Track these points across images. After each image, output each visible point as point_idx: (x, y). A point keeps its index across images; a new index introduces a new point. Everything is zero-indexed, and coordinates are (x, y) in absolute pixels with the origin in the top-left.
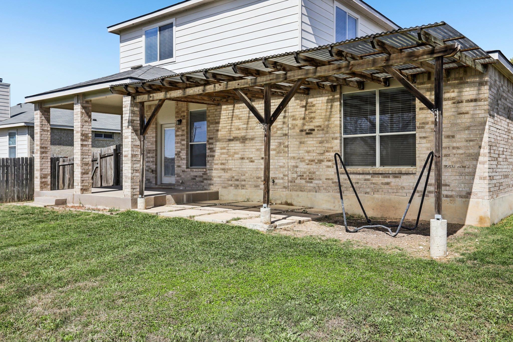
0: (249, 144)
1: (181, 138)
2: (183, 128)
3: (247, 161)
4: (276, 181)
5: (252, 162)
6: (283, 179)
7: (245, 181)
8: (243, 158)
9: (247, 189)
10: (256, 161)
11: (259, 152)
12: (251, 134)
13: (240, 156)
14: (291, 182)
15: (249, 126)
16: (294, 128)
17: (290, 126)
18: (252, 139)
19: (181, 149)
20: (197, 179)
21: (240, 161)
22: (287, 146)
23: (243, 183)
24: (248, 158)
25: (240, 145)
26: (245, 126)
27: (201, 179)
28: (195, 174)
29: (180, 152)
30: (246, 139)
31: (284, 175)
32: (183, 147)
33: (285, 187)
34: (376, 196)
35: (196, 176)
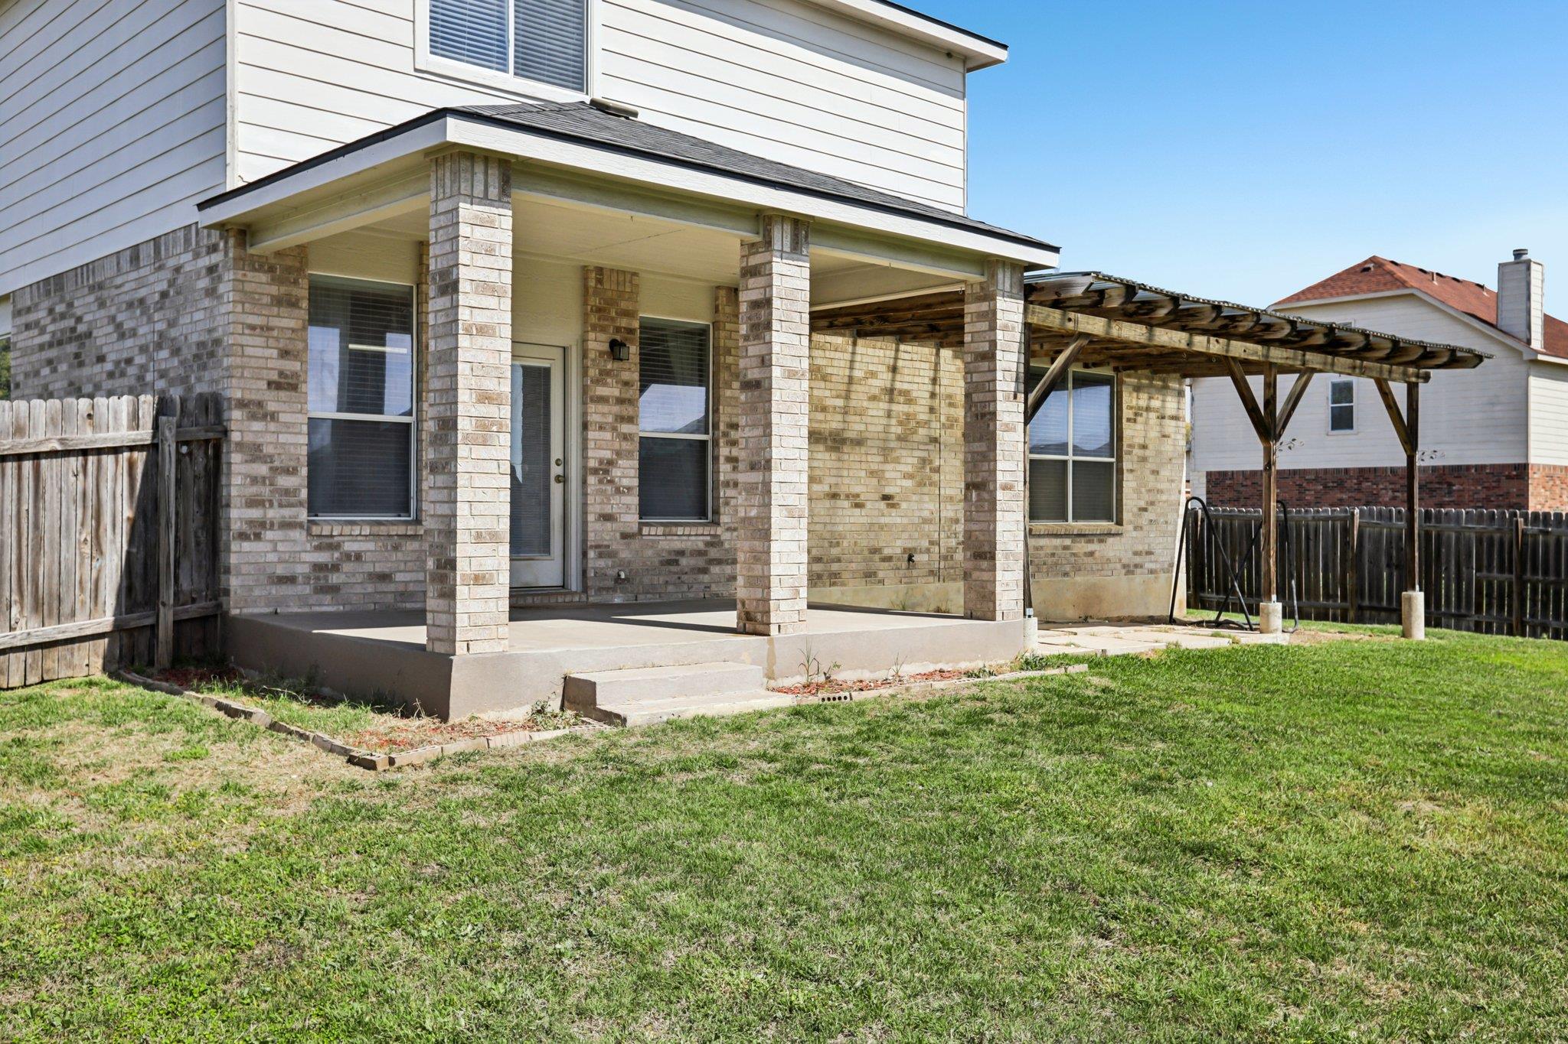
0: (851, 455)
1: (616, 409)
2: (626, 376)
3: (846, 504)
4: (916, 558)
5: (858, 506)
6: (928, 551)
7: (839, 560)
8: (834, 496)
9: (843, 584)
10: (869, 505)
11: (874, 481)
12: (855, 427)
13: (826, 488)
14: (945, 558)
15: (853, 403)
16: (951, 427)
17: (943, 419)
18: (859, 442)
19: (618, 453)
20: (684, 561)
21: (827, 503)
22: (937, 470)
23: (835, 567)
24: (847, 496)
25: (827, 455)
26: (840, 402)
27: (700, 562)
28: (677, 545)
29: (610, 463)
30: (844, 441)
31: (931, 543)
32: (625, 445)
33: (931, 573)
34: (1078, 579)
35: (681, 553)
